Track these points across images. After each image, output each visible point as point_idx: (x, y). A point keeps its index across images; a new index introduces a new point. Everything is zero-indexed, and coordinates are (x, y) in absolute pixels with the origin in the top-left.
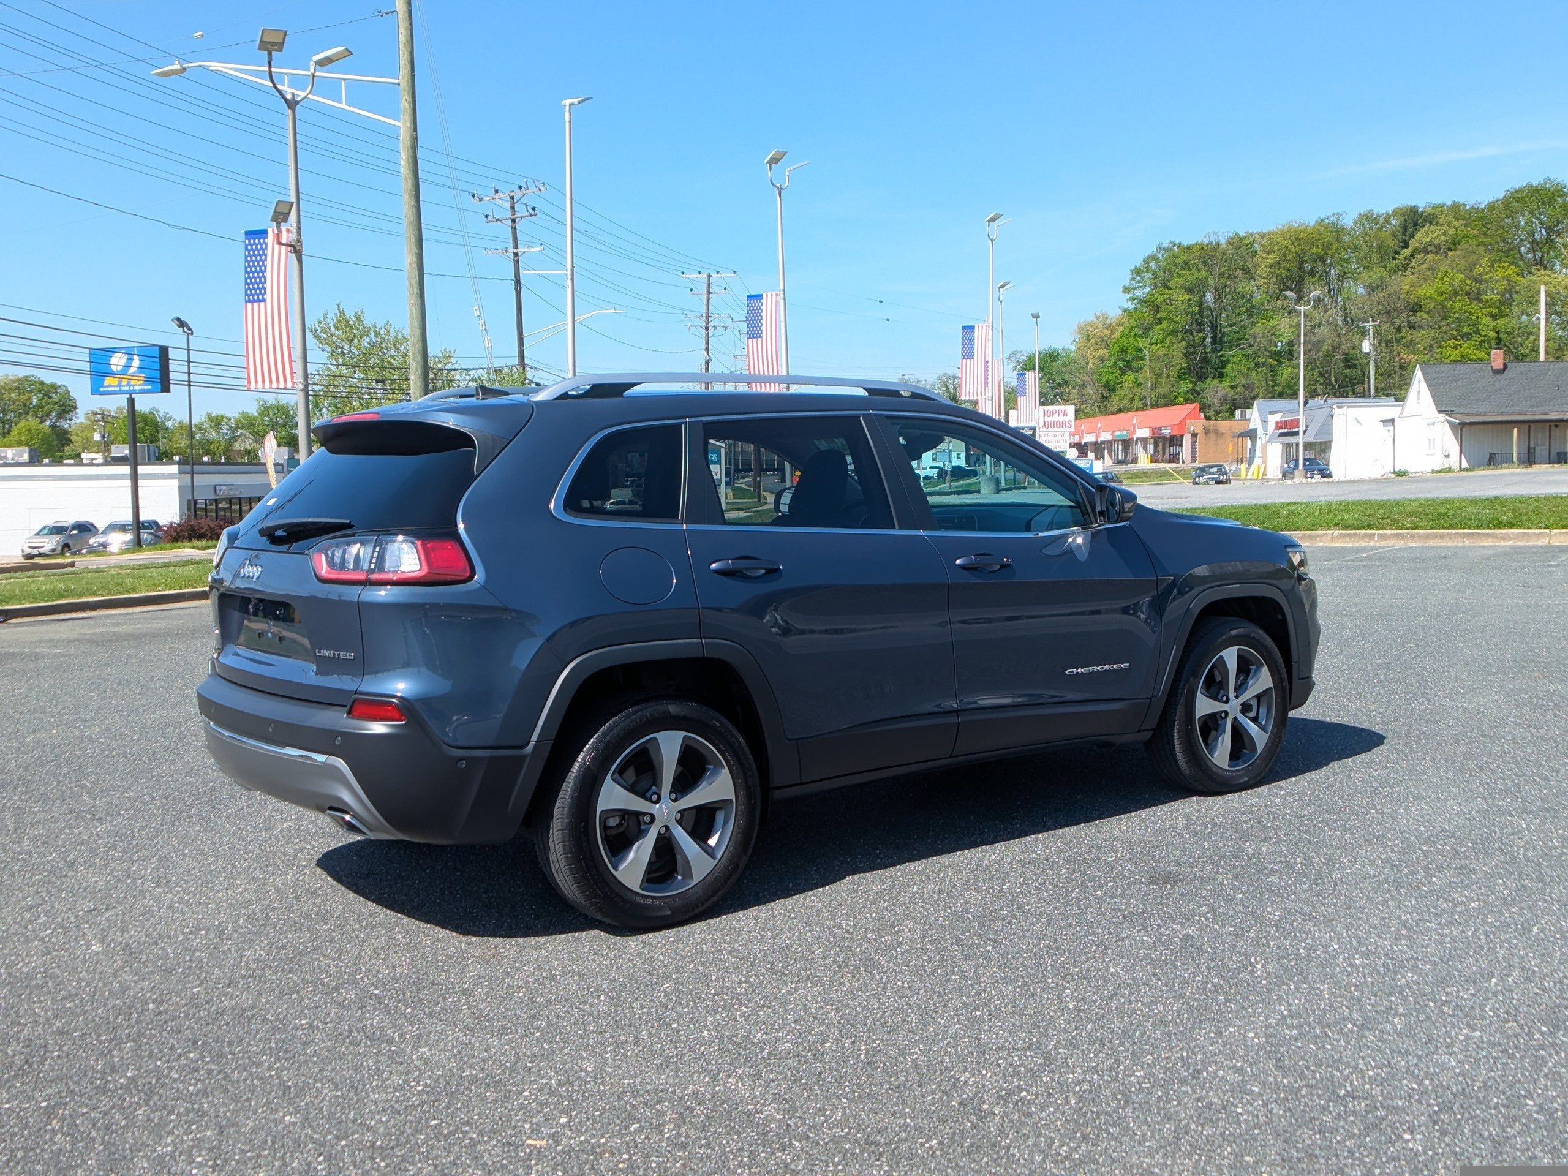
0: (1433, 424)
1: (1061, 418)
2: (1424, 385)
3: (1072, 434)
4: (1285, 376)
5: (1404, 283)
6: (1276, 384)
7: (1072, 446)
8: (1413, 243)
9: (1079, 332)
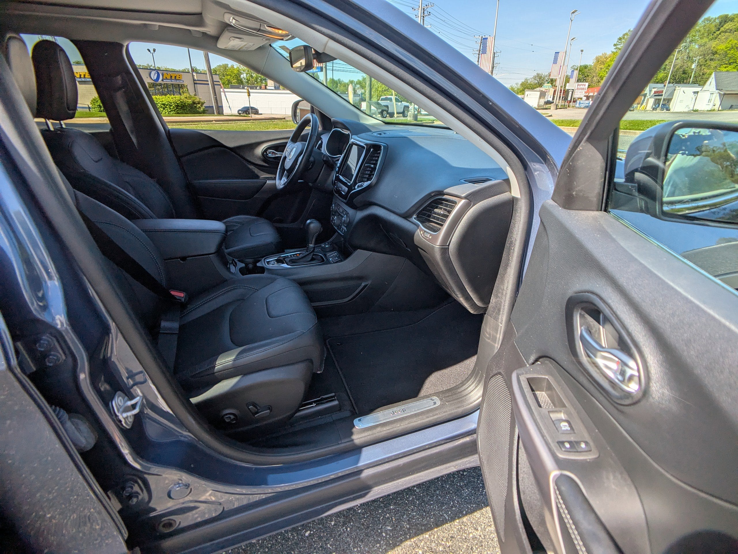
0: (713, 94)
1: (583, 87)
2: (714, 79)
3: (585, 92)
4: (661, 76)
5: (713, 44)
6: (657, 79)
7: (584, 96)
8: (722, 29)
9: (596, 59)
